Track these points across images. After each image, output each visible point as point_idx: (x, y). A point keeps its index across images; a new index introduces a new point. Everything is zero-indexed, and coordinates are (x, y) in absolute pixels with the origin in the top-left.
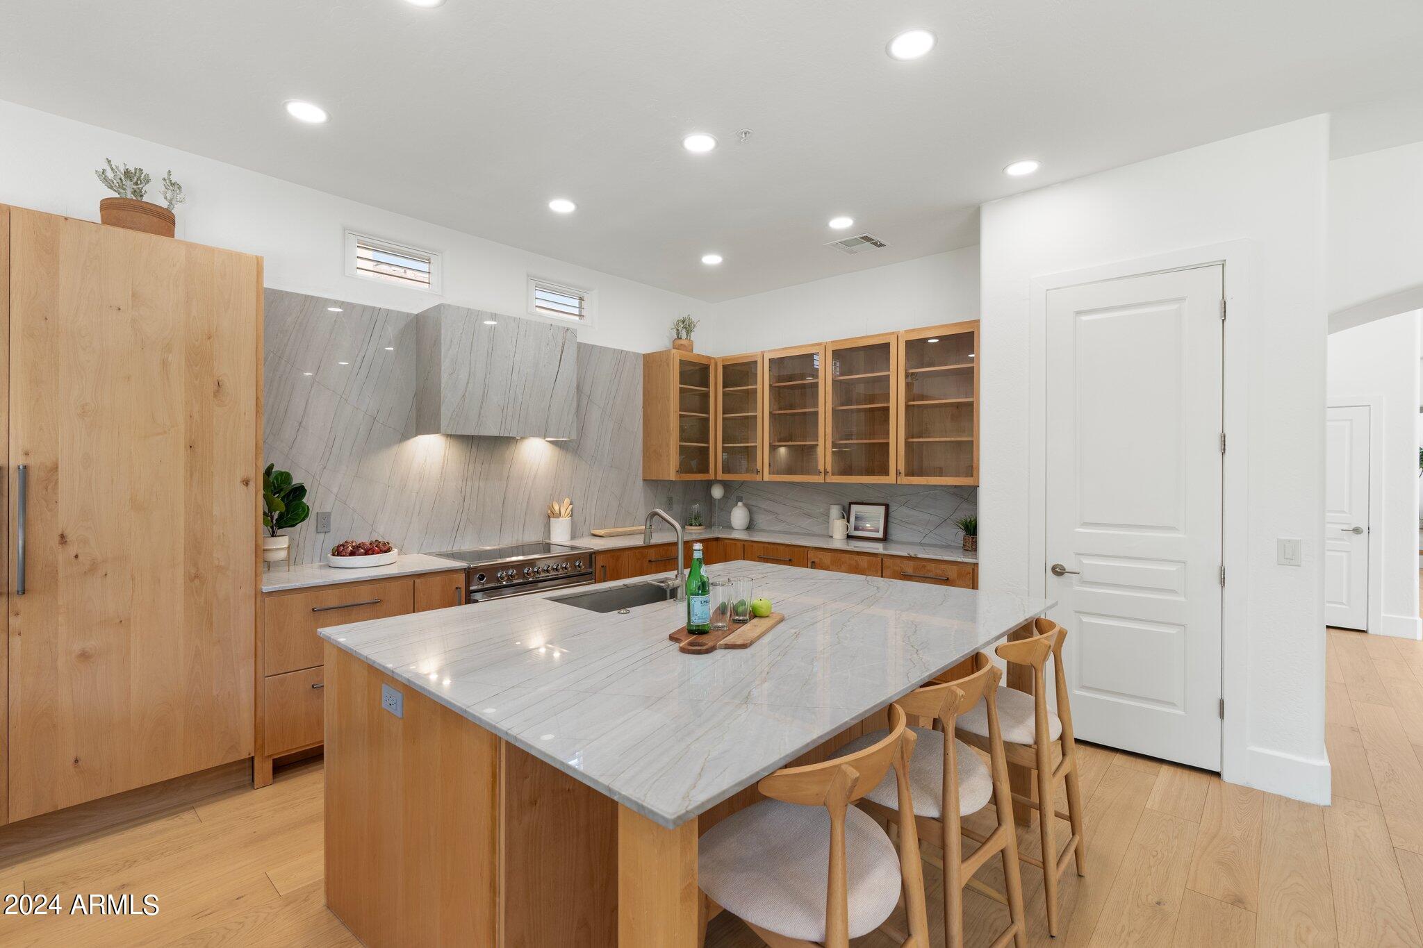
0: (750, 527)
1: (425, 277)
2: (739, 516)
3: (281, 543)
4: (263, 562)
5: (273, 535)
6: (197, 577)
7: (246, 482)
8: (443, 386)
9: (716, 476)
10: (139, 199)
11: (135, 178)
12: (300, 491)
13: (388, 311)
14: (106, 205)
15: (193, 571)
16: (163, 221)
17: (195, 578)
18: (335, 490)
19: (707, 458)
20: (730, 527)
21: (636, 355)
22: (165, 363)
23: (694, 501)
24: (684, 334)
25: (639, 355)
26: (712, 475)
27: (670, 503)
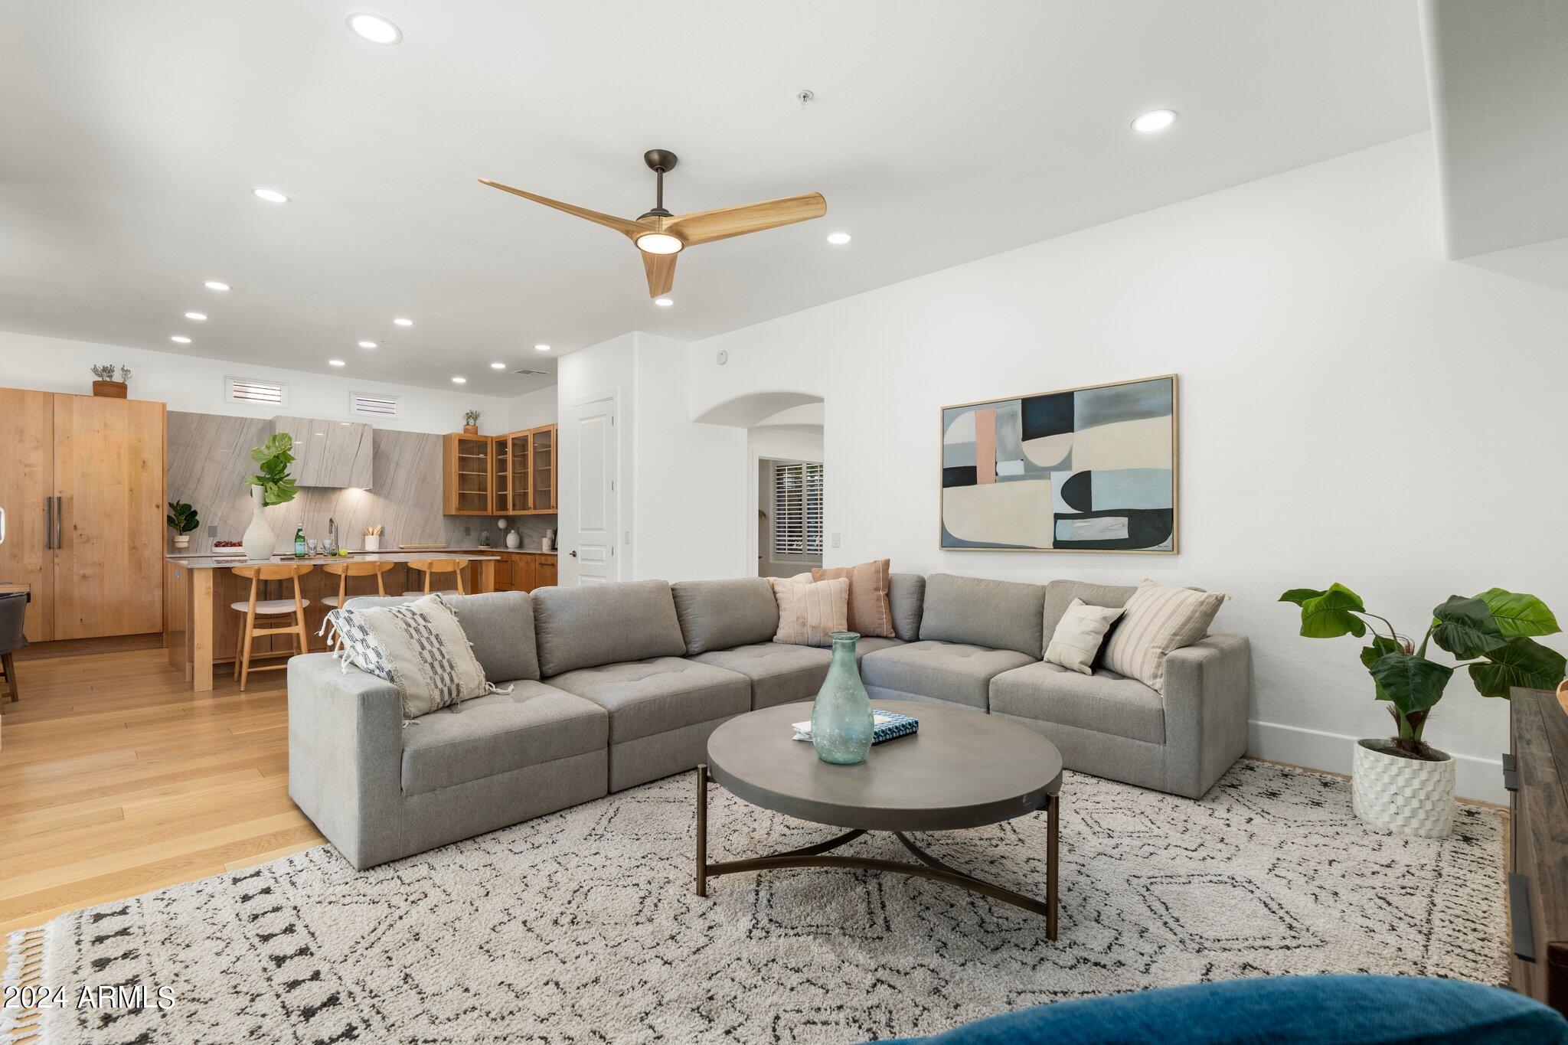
0: (521, 545)
1: (279, 399)
2: (511, 540)
3: (183, 540)
4: (172, 546)
5: (181, 535)
6: (134, 548)
7: (158, 507)
9: (492, 513)
10: (108, 379)
11: (108, 371)
12: (195, 513)
13: (252, 419)
15: (132, 545)
16: (119, 391)
17: (133, 548)
18: (220, 515)
19: (486, 501)
20: (507, 547)
21: (438, 436)
22: (119, 454)
23: (485, 530)
24: (472, 422)
25: (439, 436)
26: (489, 512)
27: (468, 531)
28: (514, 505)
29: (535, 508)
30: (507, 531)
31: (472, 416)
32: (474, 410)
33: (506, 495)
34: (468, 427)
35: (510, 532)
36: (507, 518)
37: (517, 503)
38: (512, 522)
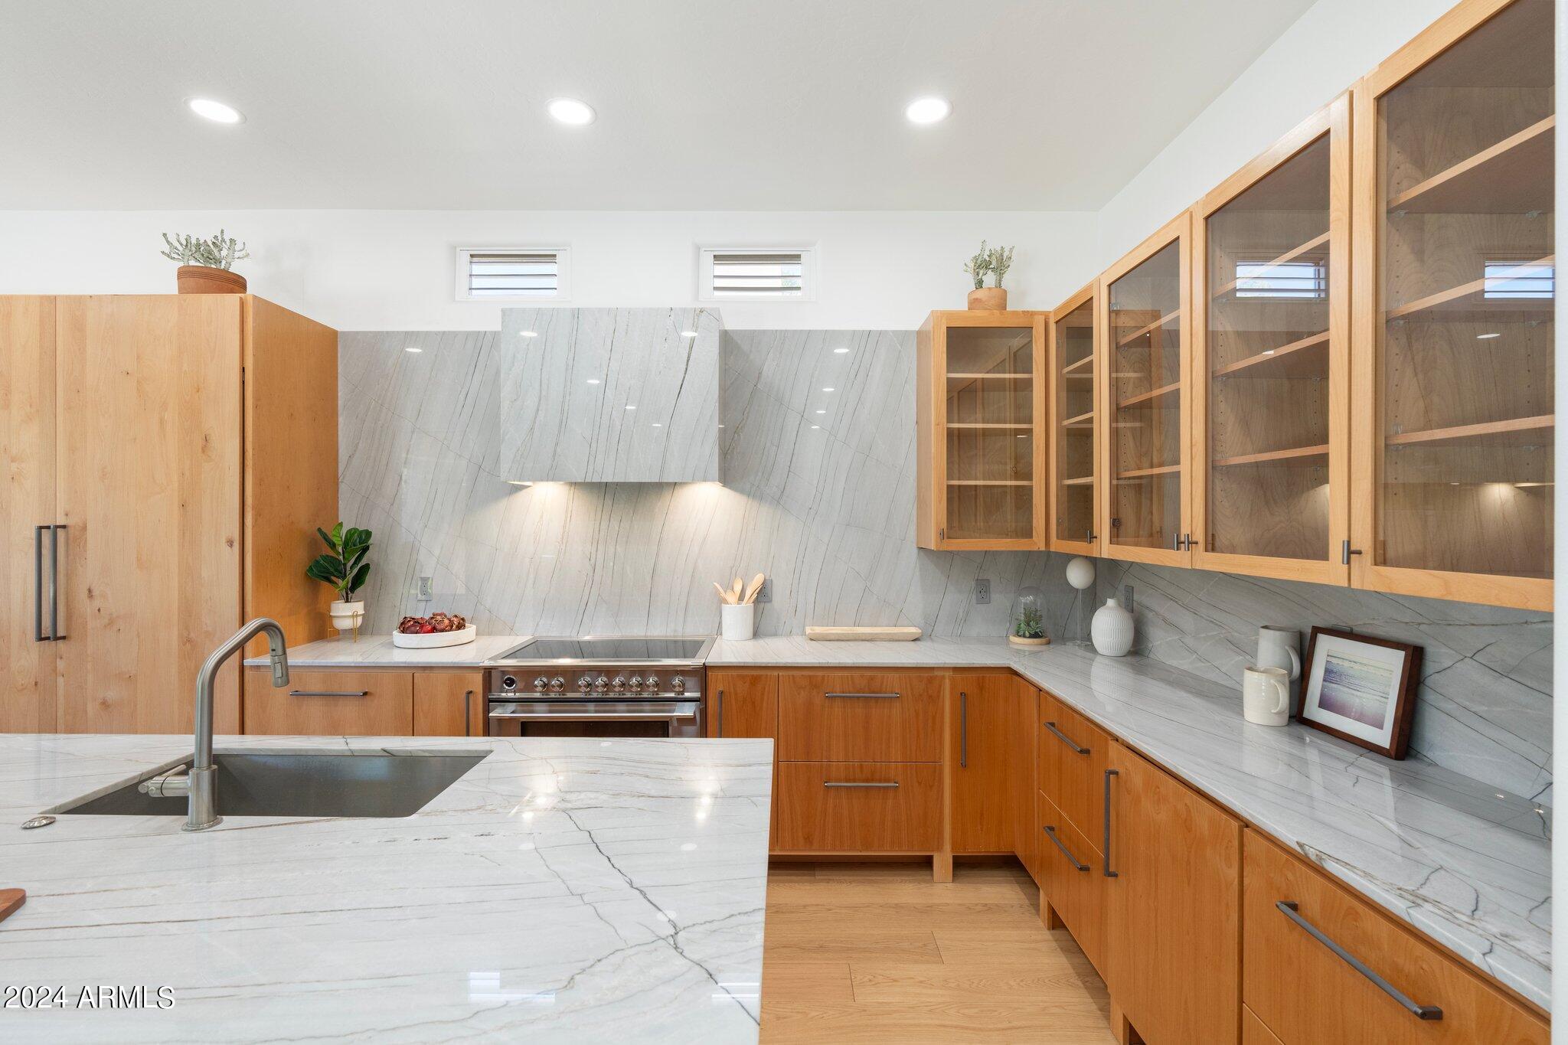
8: (503, 418)
9: (1049, 545)
11: (204, 250)
14: (184, 274)
15: (186, 634)
17: (187, 642)
18: (437, 551)
19: (1029, 508)
22: (162, 421)
23: (1030, 590)
24: (990, 279)
25: (906, 333)
26: (1038, 543)
27: (983, 590)
28: (1116, 523)
29: (1211, 545)
30: (1092, 599)
31: (991, 264)
32: (994, 245)
33: (1089, 488)
34: (980, 294)
35: (1104, 604)
36: (1094, 562)
37: (1128, 515)
38: (1107, 574)
